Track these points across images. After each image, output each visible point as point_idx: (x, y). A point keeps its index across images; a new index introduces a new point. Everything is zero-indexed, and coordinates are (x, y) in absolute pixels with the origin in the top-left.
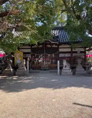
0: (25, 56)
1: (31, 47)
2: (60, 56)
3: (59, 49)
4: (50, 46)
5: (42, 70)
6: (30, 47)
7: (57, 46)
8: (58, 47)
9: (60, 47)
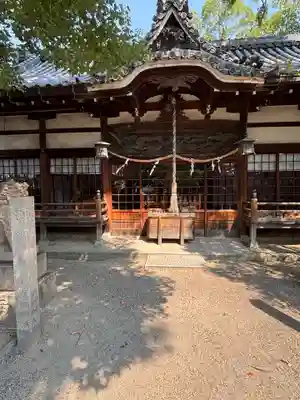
0: (75, 166)
1: (104, 122)
2: (250, 167)
3: (249, 130)
4: (202, 117)
5: (156, 241)
6: (97, 123)
7: (235, 116)
8: (244, 118)
9: (252, 118)
